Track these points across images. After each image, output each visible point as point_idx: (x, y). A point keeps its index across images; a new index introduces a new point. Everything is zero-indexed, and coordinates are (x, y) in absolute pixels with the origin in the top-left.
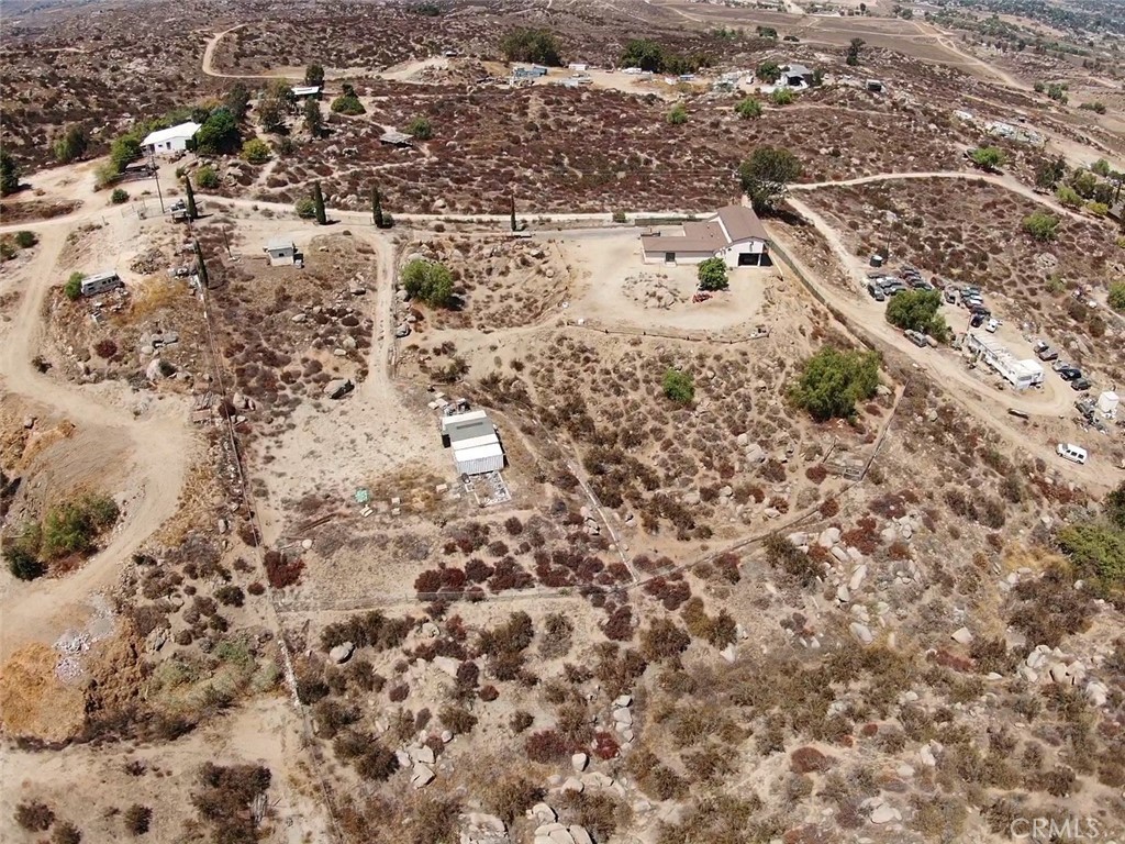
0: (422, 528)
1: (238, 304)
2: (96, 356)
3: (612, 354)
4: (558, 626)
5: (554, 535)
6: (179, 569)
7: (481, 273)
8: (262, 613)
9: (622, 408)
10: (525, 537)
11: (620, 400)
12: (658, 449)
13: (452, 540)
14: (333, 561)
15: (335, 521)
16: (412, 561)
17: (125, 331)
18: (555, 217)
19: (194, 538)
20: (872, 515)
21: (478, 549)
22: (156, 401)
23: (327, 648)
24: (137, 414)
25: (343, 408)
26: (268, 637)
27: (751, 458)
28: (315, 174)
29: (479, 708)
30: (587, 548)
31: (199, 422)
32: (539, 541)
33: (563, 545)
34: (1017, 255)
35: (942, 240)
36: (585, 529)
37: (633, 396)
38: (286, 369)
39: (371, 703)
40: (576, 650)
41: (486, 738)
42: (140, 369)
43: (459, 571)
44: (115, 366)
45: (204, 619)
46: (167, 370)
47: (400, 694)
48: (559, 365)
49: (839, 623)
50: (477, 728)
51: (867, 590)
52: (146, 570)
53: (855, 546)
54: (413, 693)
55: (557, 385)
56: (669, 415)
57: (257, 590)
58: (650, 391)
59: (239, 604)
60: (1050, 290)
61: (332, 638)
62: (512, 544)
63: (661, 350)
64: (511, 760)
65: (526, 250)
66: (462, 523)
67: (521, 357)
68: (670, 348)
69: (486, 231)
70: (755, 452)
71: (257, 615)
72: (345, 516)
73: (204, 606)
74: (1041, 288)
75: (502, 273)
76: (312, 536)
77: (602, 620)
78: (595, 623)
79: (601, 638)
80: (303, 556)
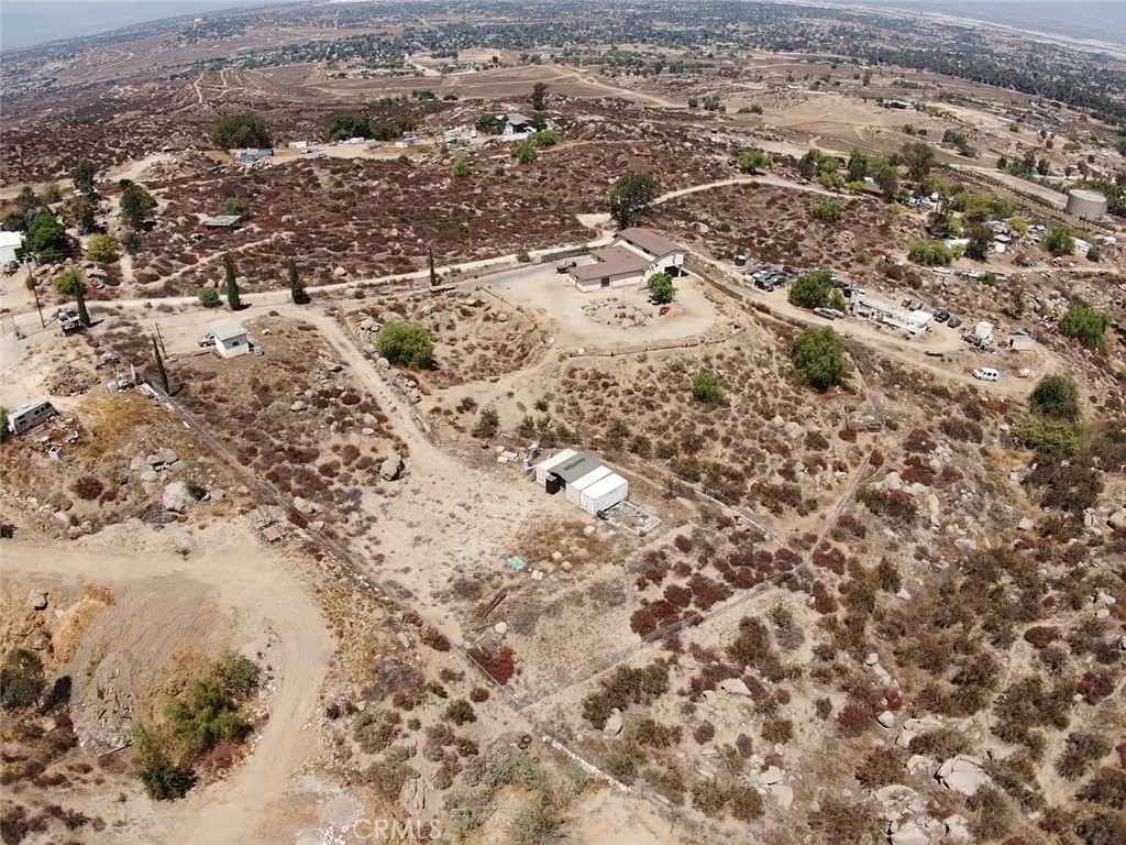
0: (607, 572)
1: (215, 407)
2: (80, 501)
3: (627, 375)
4: (781, 617)
5: (718, 542)
6: (388, 704)
7: (429, 331)
8: (501, 719)
9: (663, 421)
10: (697, 552)
11: (658, 413)
12: (721, 447)
13: (638, 575)
14: (539, 635)
15: (510, 596)
16: (615, 608)
17: (105, 461)
18: (463, 267)
19: (384, 663)
20: (912, 455)
21: (665, 576)
22: (198, 533)
23: (600, 726)
24: (185, 552)
25: (410, 486)
26: (525, 741)
27: (793, 435)
28: (180, 263)
29: (784, 712)
30: (751, 545)
31: (278, 539)
32: (710, 550)
33: (730, 547)
34: (819, 238)
35: (753, 238)
36: (738, 528)
37: (667, 408)
38: (320, 462)
39: (681, 755)
40: (807, 633)
41: (807, 736)
42: (150, 501)
43: (663, 602)
44: (109, 506)
45: (449, 750)
46: (198, 493)
47: (705, 734)
48: (581, 397)
49: (947, 544)
50: (796, 730)
51: (947, 512)
52: (349, 721)
53: (916, 481)
54: (719, 727)
55: (588, 415)
56: (711, 415)
57: (481, 696)
58: (681, 399)
59: (473, 719)
60: (861, 261)
61: (596, 712)
62: (691, 560)
63: (668, 361)
64: (835, 746)
65: (461, 301)
66: (638, 554)
67: (540, 396)
68: (674, 358)
69: (406, 290)
70: (794, 429)
71: (495, 723)
72: (519, 587)
73: (439, 736)
74: (852, 260)
75: (449, 328)
76: (500, 617)
77: (807, 601)
78: (803, 606)
79: (816, 616)
80: (504, 642)
